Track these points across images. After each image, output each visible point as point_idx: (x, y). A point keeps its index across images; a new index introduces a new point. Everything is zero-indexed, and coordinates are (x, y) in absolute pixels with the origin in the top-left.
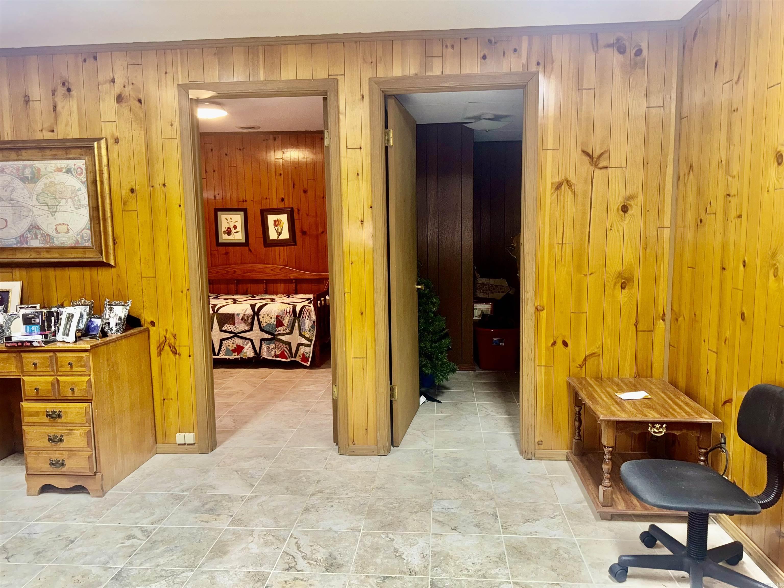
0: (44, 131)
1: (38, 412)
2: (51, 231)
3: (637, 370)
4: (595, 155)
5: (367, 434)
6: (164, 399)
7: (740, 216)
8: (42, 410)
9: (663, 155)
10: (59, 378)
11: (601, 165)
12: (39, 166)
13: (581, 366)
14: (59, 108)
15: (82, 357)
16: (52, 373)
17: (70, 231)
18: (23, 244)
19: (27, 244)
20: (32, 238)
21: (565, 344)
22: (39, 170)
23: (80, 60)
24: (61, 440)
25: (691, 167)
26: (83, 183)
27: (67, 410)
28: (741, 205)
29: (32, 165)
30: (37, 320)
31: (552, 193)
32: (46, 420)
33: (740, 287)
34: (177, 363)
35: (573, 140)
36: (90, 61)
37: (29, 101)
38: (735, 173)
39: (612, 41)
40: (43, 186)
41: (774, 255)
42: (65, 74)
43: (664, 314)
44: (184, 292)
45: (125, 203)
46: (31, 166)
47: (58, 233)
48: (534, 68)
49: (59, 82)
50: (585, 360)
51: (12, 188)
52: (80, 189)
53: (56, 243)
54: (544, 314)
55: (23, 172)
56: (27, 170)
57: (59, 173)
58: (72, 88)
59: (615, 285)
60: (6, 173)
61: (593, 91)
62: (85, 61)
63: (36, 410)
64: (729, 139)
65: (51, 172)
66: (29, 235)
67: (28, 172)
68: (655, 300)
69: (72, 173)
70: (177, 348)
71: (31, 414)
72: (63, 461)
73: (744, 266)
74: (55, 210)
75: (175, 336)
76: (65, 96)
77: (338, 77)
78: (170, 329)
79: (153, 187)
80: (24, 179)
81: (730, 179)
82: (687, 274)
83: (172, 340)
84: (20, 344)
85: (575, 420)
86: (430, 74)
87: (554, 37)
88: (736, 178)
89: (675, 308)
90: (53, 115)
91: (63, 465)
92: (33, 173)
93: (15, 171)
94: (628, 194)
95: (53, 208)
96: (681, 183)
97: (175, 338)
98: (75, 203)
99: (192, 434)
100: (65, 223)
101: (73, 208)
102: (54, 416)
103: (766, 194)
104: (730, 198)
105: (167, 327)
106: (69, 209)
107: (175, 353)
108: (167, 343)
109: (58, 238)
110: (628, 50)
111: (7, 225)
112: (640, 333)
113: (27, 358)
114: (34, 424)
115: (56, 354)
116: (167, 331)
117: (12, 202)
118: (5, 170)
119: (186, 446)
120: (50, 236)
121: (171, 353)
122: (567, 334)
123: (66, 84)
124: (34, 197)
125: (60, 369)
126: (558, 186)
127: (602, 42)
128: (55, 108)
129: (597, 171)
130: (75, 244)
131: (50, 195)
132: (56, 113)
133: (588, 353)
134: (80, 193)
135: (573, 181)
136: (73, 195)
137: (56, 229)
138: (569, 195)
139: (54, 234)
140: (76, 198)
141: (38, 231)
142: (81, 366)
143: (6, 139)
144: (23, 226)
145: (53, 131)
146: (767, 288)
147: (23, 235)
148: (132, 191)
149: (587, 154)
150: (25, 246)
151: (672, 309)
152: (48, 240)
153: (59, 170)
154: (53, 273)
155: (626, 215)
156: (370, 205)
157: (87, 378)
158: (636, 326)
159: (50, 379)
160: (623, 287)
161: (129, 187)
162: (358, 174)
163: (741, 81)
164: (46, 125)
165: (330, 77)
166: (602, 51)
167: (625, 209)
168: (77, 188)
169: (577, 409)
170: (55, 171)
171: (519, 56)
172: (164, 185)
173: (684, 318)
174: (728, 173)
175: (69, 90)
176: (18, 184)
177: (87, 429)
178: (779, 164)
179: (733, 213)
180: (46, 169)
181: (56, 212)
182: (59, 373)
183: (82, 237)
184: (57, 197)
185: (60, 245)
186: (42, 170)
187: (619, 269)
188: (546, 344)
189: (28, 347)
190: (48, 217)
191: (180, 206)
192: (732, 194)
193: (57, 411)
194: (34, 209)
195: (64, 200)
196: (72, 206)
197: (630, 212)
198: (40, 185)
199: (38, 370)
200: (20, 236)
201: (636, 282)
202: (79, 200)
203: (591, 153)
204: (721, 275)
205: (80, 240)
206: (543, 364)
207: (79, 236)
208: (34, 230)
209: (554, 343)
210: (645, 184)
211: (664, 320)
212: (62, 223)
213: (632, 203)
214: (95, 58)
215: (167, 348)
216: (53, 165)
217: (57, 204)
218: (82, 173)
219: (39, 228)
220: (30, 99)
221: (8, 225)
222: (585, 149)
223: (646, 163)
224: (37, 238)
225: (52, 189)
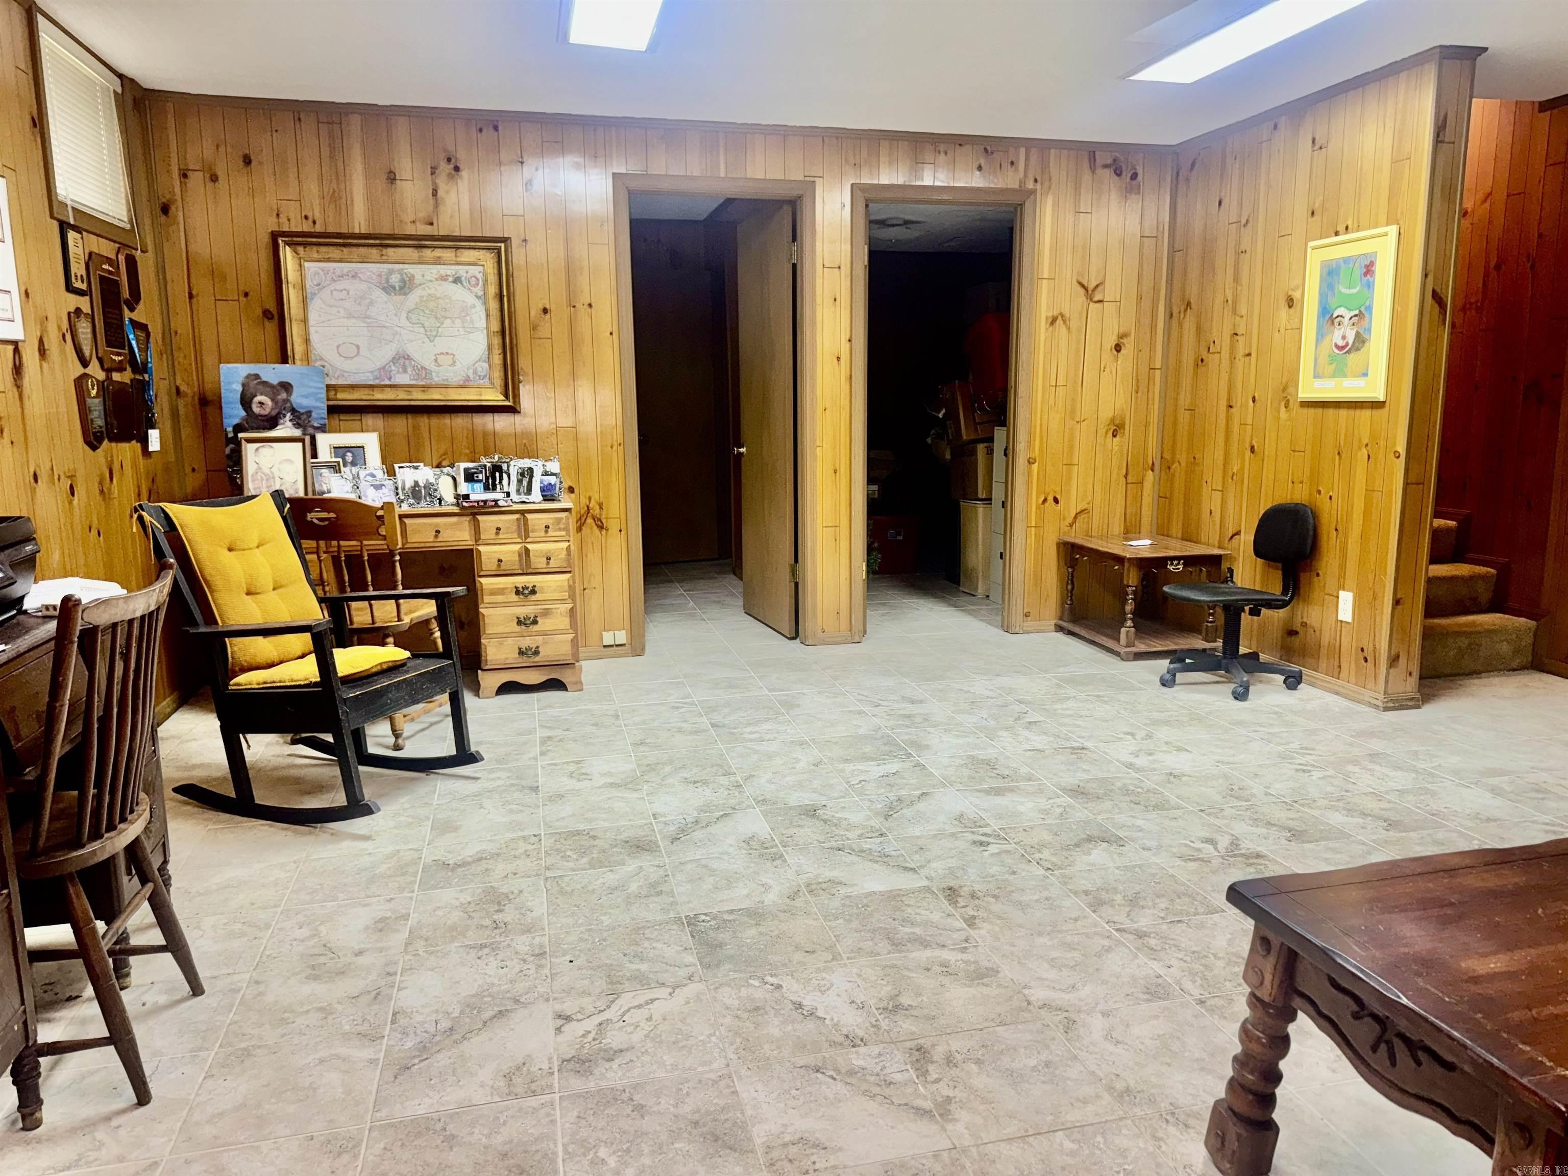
0: (418, 223)
1: (503, 589)
2: (428, 363)
3: (1126, 527)
4: (1091, 287)
5: (838, 619)
6: (584, 589)
7: (1249, 355)
8: (509, 586)
9: (1156, 289)
10: (529, 546)
11: (1096, 299)
12: (412, 271)
13: (1071, 525)
14: (440, 193)
15: (562, 518)
16: (519, 540)
17: (458, 363)
18: (383, 380)
19: (390, 379)
20: (398, 372)
21: (1056, 501)
22: (413, 276)
23: (474, 130)
24: (535, 622)
25: (1189, 304)
26: (478, 297)
27: (542, 585)
28: (1250, 343)
29: (403, 270)
30: (481, 477)
31: (1047, 329)
32: (514, 598)
33: (1250, 421)
34: (603, 541)
35: (1069, 269)
36: (489, 133)
37: (395, 179)
38: (1243, 312)
39: (1109, 161)
40: (417, 300)
41: (1284, 389)
42: (451, 148)
43: (1153, 464)
44: (615, 448)
45: (534, 328)
46: (400, 272)
47: (439, 366)
48: (1030, 185)
49: (443, 156)
50: (1076, 517)
51: (368, 300)
52: (474, 306)
53: (436, 379)
54: (1035, 467)
55: (387, 281)
56: (393, 276)
57: (443, 282)
58: (461, 167)
59: (1106, 433)
60: (361, 279)
61: (1089, 215)
62: (481, 130)
63: (501, 586)
64: (1237, 280)
65: (431, 281)
66: (393, 368)
67: (395, 279)
68: (1145, 448)
69: (462, 284)
70: (604, 521)
71: (493, 593)
72: (537, 647)
73: (1254, 401)
74: (434, 333)
75: (601, 506)
76: (451, 177)
77: (816, 179)
78: (595, 497)
79: (574, 307)
80: (388, 289)
81: (1238, 318)
82: (1184, 417)
83: (596, 511)
84: (481, 504)
85: (1067, 584)
86: (918, 183)
87: (1053, 151)
88: (1245, 318)
89: (1165, 456)
90: (432, 202)
91: (536, 653)
92: (403, 281)
93: (374, 277)
94: (1121, 331)
95: (431, 331)
96: (1175, 323)
97: (601, 508)
98: (466, 325)
99: (624, 632)
100: (450, 352)
101: (462, 331)
102: (526, 592)
103: (1277, 335)
104: (1238, 338)
105: (591, 494)
106: (457, 333)
107: (601, 528)
108: (590, 515)
109: (438, 373)
110: (1124, 174)
111: (358, 352)
112: (1129, 486)
113: (485, 522)
114: (495, 605)
115: (524, 516)
116: (590, 499)
117: (369, 321)
118: (360, 275)
119: (615, 648)
120: (426, 369)
121: (595, 527)
122: (1058, 489)
123: (453, 161)
124: (404, 315)
125: (531, 534)
126: (1053, 321)
127: (1099, 162)
128: (435, 193)
129: (1092, 304)
130: (464, 382)
131: (427, 312)
132: (436, 200)
133: (1078, 510)
134: (473, 310)
135: (1067, 315)
136: (463, 314)
137: (436, 360)
138: (1064, 330)
139: (432, 367)
140: (468, 318)
141: (407, 362)
142: (560, 530)
143: (357, 231)
144: (385, 354)
145: (432, 224)
146: (1279, 418)
147: (384, 368)
148: (545, 311)
149: (1083, 286)
150: (387, 382)
151: (1162, 458)
152: (424, 375)
153: (444, 278)
154: (426, 421)
155: (1120, 354)
156: (848, 337)
157: (565, 545)
158: (1126, 478)
159: (517, 547)
160: (1114, 436)
161: (541, 306)
162: (835, 300)
163: (1250, 225)
164: (422, 215)
165: (807, 179)
166: (1100, 171)
167: (1118, 348)
168: (470, 304)
169: (1070, 570)
170: (437, 279)
171: (1017, 170)
172: (590, 305)
173: (1180, 464)
174: (1235, 312)
175: (457, 169)
176: (378, 295)
177: (570, 606)
178: (1290, 307)
179: (1241, 350)
180: (423, 276)
181: (436, 336)
182: (528, 540)
183: (475, 372)
184: (439, 316)
185: (442, 382)
186: (416, 277)
187: (1111, 415)
188: (1037, 501)
189: (492, 507)
190: (423, 342)
191: (611, 334)
192: (1239, 333)
193: (531, 586)
194: (403, 332)
195: (449, 320)
196: (461, 329)
197: (1123, 351)
198: (414, 297)
199: (501, 536)
200: (380, 369)
201: (1127, 427)
202: (472, 322)
203: (1086, 285)
204: (1228, 412)
205: (471, 376)
206: (1033, 524)
207: (471, 371)
208: (402, 361)
209: (1045, 501)
210: (1138, 320)
211: (1152, 470)
212: (444, 351)
213: (1125, 341)
214: (496, 128)
215: (590, 521)
216: (434, 271)
217: (438, 325)
218: (477, 284)
219: (408, 358)
220: (397, 178)
221: (361, 353)
222: (1081, 280)
223: (1140, 298)
224: (405, 371)
225: (432, 305)
